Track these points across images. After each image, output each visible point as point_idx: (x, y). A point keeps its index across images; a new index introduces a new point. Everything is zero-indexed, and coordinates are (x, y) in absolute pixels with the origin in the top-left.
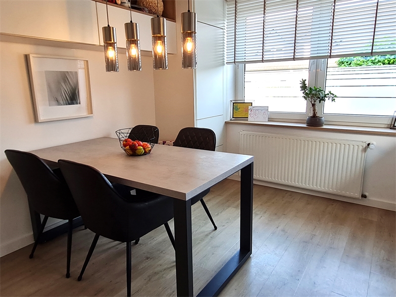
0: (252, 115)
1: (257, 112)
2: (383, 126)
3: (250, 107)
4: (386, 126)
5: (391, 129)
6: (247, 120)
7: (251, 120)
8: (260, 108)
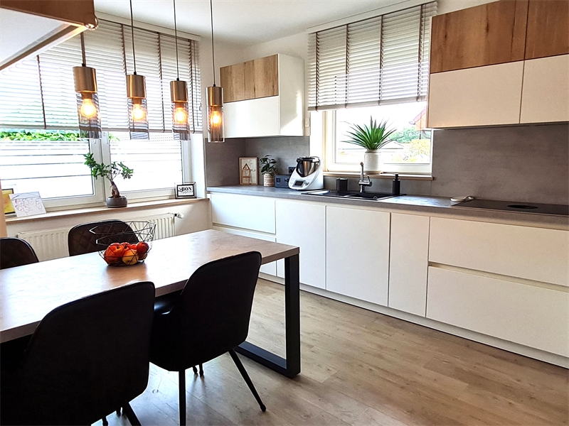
0: (20, 208)
1: (26, 201)
2: (166, 198)
3: (11, 196)
4: (168, 197)
5: (176, 199)
6: (16, 216)
7: (21, 215)
8: (29, 196)
